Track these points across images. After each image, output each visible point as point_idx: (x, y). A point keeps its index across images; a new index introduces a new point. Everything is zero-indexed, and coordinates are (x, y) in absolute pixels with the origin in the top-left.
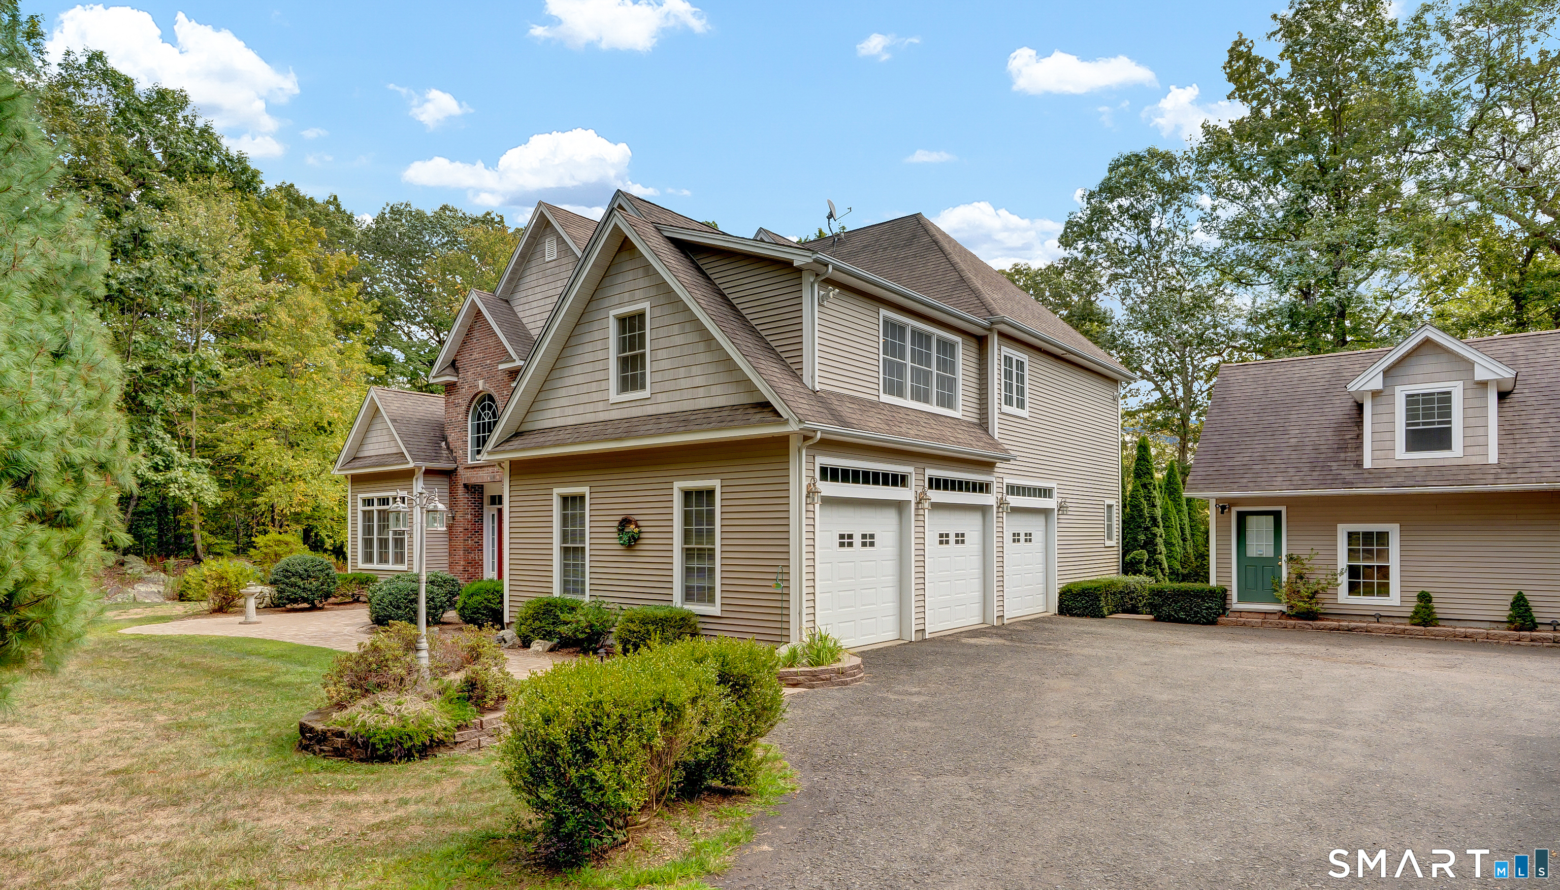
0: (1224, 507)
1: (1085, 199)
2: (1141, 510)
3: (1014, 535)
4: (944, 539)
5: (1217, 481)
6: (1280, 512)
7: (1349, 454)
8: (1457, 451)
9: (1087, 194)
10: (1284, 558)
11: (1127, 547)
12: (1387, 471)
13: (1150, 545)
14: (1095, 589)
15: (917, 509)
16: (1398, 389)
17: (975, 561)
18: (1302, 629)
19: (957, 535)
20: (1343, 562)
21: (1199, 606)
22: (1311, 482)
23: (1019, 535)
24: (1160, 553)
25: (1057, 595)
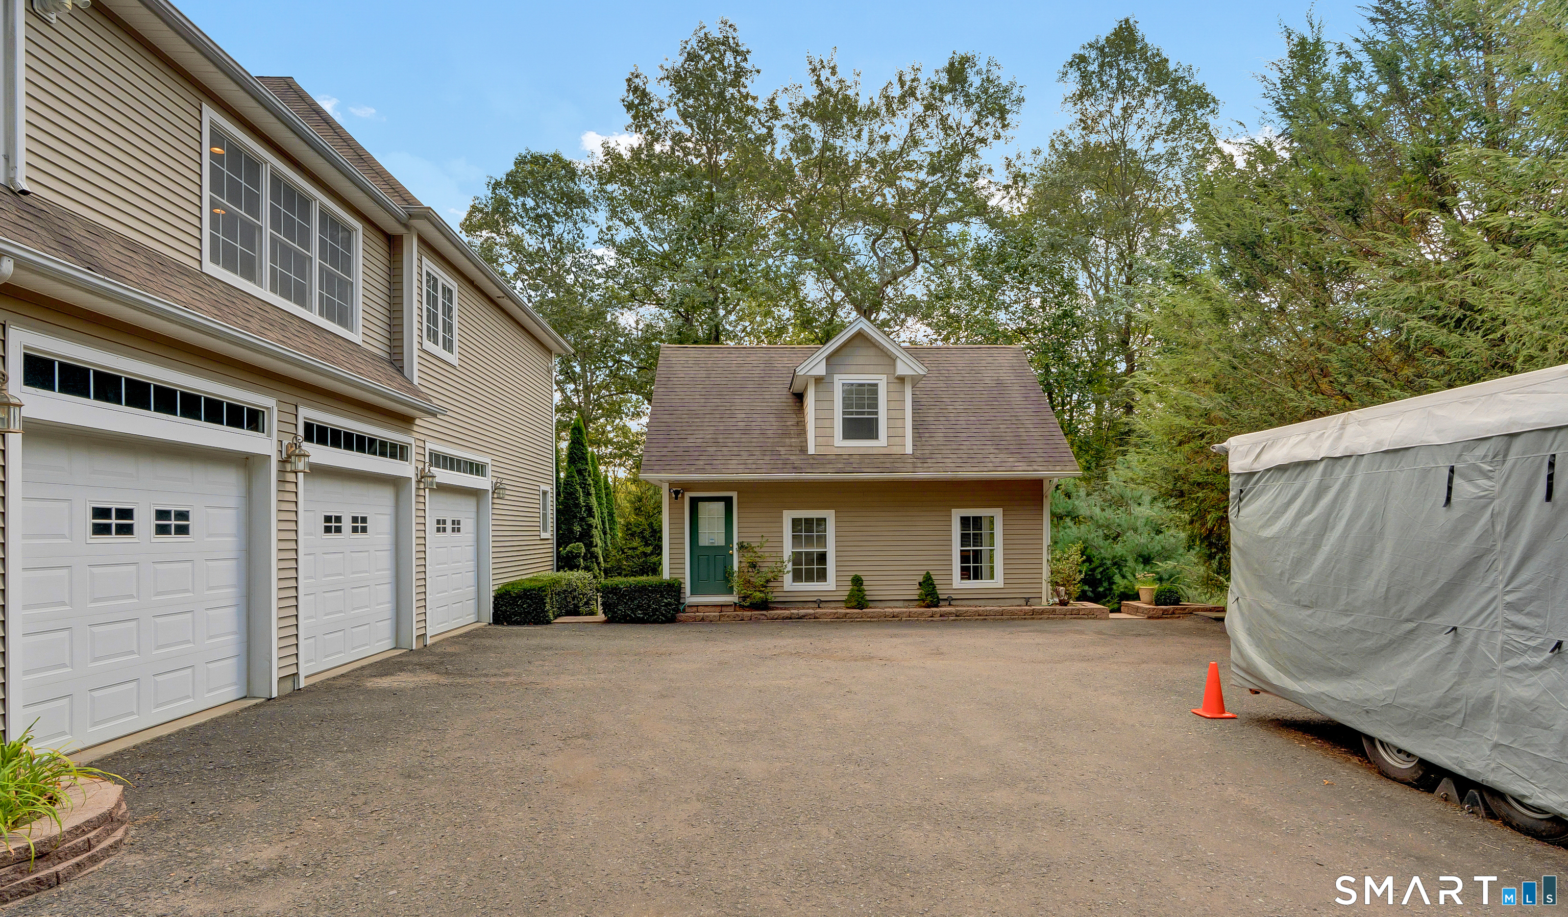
0: (677, 491)
1: (490, 187)
2: (577, 499)
3: (438, 522)
4: (332, 524)
5: (673, 462)
6: (731, 498)
7: (793, 440)
8: (882, 440)
9: (493, 182)
10: (735, 547)
11: (563, 538)
12: (828, 457)
13: (586, 536)
14: (540, 588)
15: (282, 471)
16: (836, 377)
17: (384, 560)
18: (757, 621)
19: (355, 519)
20: (788, 549)
21: (658, 602)
22: (764, 466)
23: (444, 522)
24: (596, 546)
25: (492, 600)
